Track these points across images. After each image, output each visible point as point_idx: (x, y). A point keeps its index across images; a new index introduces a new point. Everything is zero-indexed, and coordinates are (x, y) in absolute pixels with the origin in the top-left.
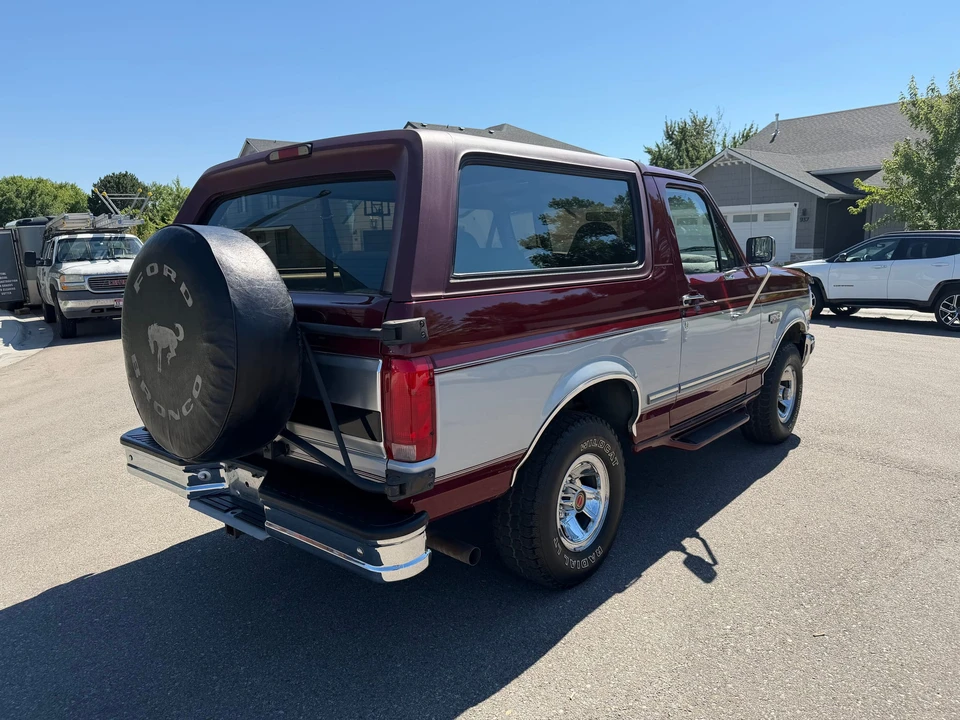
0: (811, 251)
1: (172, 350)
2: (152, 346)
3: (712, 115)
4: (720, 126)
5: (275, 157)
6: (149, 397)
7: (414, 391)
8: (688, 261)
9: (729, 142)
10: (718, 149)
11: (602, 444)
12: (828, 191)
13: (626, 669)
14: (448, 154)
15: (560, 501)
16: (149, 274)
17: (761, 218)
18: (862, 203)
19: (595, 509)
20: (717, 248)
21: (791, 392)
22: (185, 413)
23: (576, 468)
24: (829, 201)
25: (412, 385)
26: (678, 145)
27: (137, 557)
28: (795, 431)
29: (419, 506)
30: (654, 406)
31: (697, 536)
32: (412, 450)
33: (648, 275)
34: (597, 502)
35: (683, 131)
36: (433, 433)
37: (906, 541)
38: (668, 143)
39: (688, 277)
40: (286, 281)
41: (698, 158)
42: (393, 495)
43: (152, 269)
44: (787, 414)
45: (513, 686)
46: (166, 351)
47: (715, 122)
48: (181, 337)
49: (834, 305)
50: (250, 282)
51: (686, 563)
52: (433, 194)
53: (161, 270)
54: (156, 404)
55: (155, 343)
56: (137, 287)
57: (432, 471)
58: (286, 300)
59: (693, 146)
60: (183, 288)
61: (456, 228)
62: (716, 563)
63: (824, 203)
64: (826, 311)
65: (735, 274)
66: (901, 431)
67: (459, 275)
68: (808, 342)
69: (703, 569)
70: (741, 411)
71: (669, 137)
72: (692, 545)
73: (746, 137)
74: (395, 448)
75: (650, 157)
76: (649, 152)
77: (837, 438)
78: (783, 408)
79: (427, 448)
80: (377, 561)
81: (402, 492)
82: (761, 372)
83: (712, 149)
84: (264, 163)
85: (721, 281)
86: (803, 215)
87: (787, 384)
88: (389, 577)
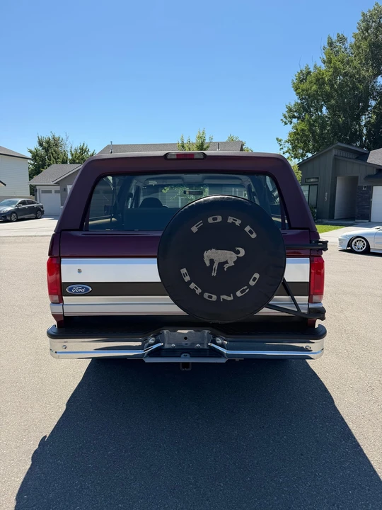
1: (230, 262)
4: (67, 142)
6: (199, 292)
9: (73, 151)
16: (211, 222)
22: (239, 295)
26: (47, 150)
35: (48, 142)
41: (58, 158)
43: (215, 219)
46: (224, 263)
47: (64, 139)
48: (241, 255)
54: (207, 295)
55: (211, 260)
56: (194, 229)
59: (55, 151)
60: (248, 229)
71: (41, 144)
73: (82, 150)
75: (31, 154)
76: (31, 151)
83: (66, 154)
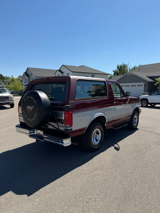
0: (147, 93)
1: (31, 110)
2: (27, 109)
3: (127, 64)
5: (45, 79)
6: (26, 117)
7: (69, 118)
8: (115, 96)
9: (131, 69)
10: (128, 71)
11: (100, 127)
12: (150, 80)
13: (103, 162)
14: (74, 79)
15: (92, 136)
16: (28, 98)
17: (137, 86)
18: (157, 83)
19: (99, 138)
20: (121, 93)
21: (136, 120)
22: (33, 120)
23: (95, 131)
24: (151, 82)
25: (69, 117)
27: (17, 148)
28: (138, 127)
29: (70, 134)
30: (109, 121)
31: (117, 144)
32: (69, 126)
33: (108, 98)
34: (99, 137)
35: (121, 67)
36: (72, 123)
37: (153, 145)
38: (118, 69)
39: (115, 99)
40: (49, 98)
41: (124, 73)
42: (66, 132)
43: (28, 97)
44: (136, 124)
45: (84, 165)
46: (30, 110)
47: (128, 65)
48: (33, 108)
49: (151, 104)
50: (45, 99)
51: (114, 148)
52: (72, 86)
53: (30, 97)
54: (27, 119)
55: (28, 109)
56: (25, 100)
57: (72, 129)
58: (49, 102)
59: (123, 70)
60: (34, 100)
61: (76, 91)
62: (120, 148)
63: (149, 83)
64: (149, 105)
65: (124, 98)
66: (158, 128)
67: (76, 99)
68: (140, 110)
69: (117, 149)
70: (126, 123)
71: (118, 68)
72: (116, 146)
73: (134, 68)
74: (66, 125)
75: (114, 72)
76: (114, 71)
77: (145, 129)
78: (135, 123)
79: (71, 125)
80: (63, 143)
81: (67, 132)
82: (130, 116)
83: (127, 71)
84: (43, 80)
85: (122, 99)
86: (145, 85)
87: (136, 118)
88: (65, 145)
